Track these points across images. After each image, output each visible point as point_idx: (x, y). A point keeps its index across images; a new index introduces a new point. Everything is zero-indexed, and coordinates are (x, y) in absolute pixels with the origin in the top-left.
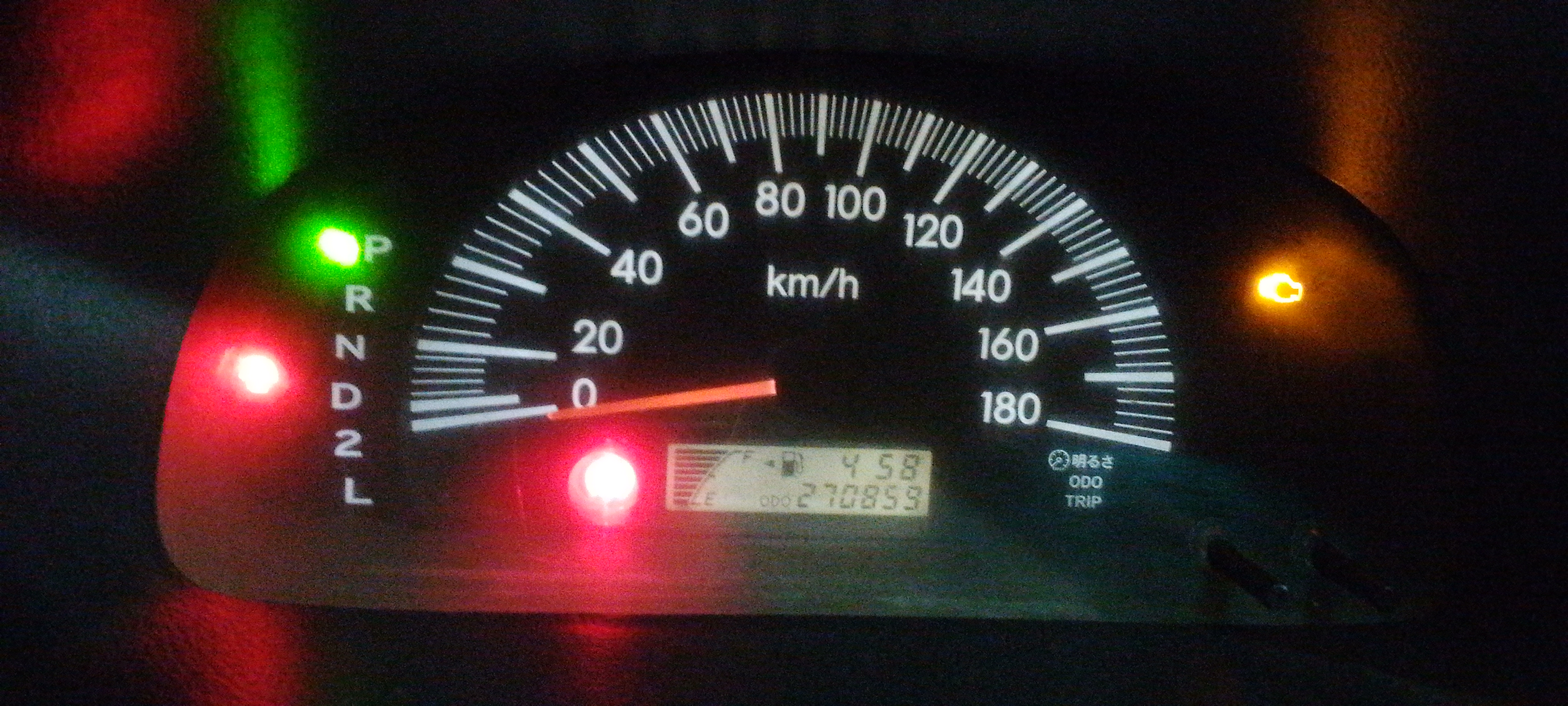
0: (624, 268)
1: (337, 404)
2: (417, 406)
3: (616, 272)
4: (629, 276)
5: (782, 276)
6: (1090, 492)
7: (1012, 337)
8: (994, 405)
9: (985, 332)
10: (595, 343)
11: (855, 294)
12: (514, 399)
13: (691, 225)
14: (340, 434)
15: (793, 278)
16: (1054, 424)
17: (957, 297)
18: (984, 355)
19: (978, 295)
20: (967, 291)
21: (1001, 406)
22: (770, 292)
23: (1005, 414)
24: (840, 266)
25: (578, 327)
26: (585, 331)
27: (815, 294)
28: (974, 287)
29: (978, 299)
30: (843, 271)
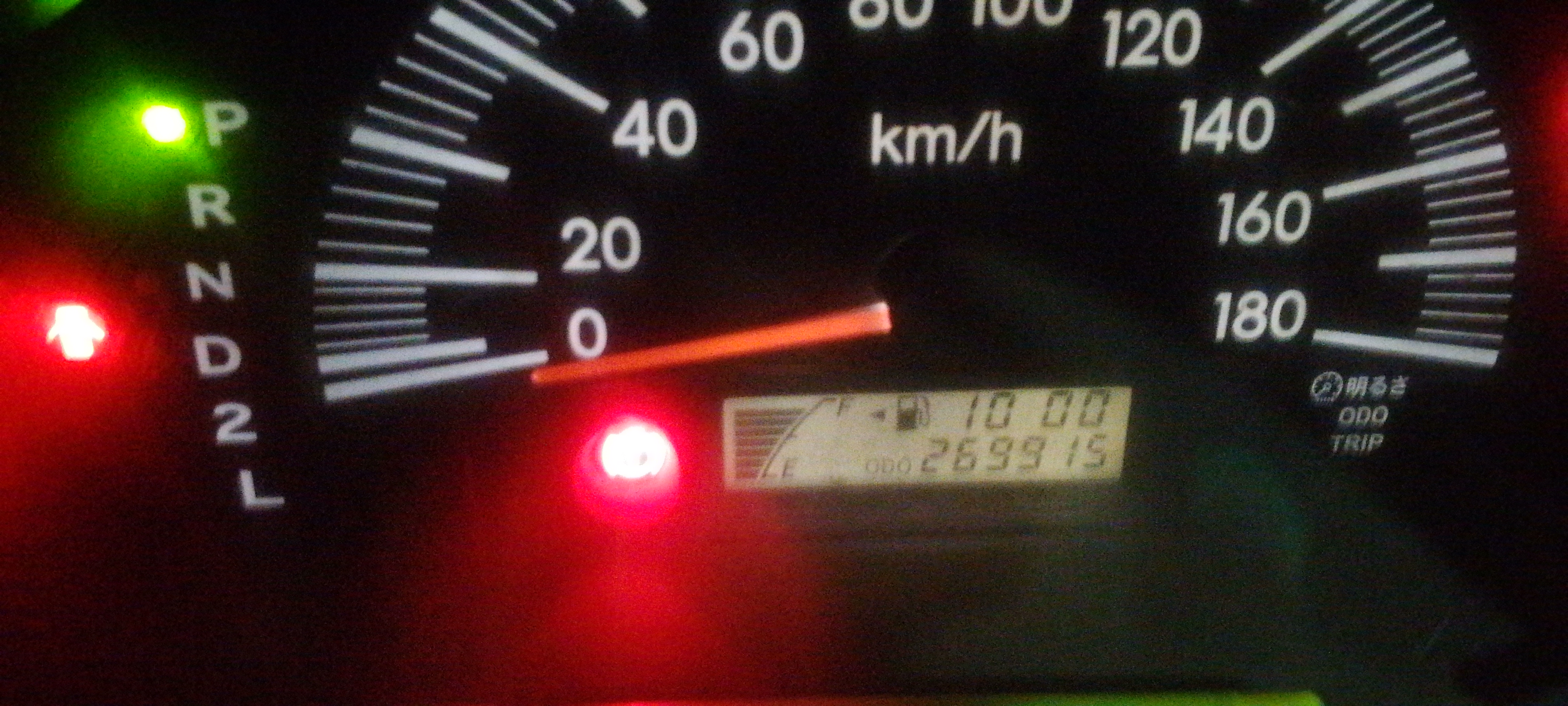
0: (633, 131)
1: (205, 367)
2: (327, 364)
3: (620, 138)
4: (643, 144)
5: (895, 131)
6: (1368, 430)
7: (1270, 206)
8: (1233, 313)
9: (1228, 200)
10: (596, 253)
11: (1016, 153)
12: (478, 345)
13: (739, 51)
14: (220, 410)
15: (913, 134)
16: (1322, 336)
17: (1185, 146)
18: (1224, 236)
19: (1221, 140)
20: (1203, 135)
21: (1245, 314)
22: (876, 158)
23: (1249, 325)
24: (992, 108)
25: (567, 231)
26: (579, 236)
27: (950, 156)
28: (1215, 128)
29: (1221, 147)
30: (997, 116)
